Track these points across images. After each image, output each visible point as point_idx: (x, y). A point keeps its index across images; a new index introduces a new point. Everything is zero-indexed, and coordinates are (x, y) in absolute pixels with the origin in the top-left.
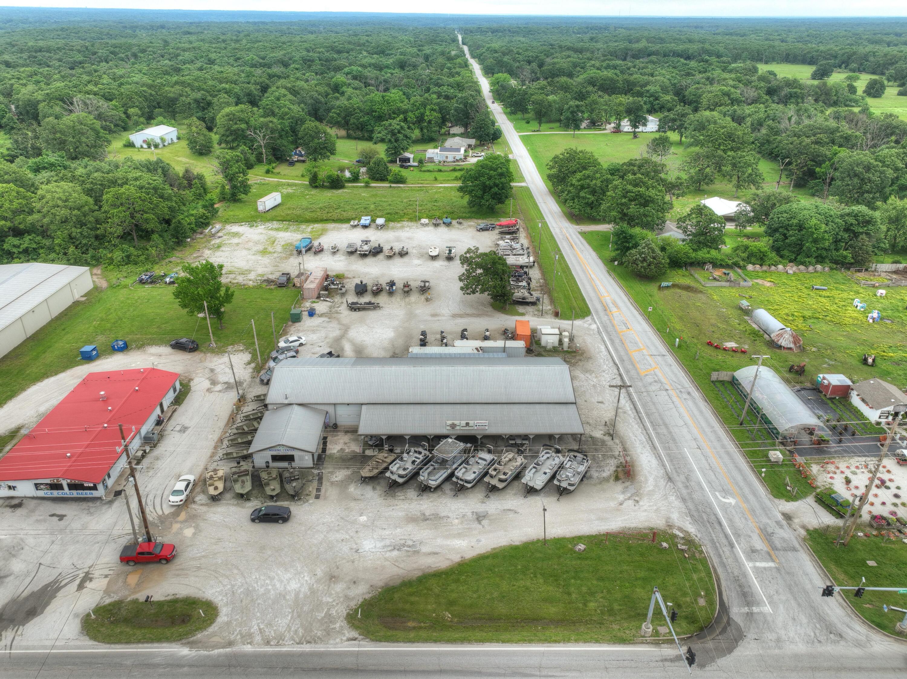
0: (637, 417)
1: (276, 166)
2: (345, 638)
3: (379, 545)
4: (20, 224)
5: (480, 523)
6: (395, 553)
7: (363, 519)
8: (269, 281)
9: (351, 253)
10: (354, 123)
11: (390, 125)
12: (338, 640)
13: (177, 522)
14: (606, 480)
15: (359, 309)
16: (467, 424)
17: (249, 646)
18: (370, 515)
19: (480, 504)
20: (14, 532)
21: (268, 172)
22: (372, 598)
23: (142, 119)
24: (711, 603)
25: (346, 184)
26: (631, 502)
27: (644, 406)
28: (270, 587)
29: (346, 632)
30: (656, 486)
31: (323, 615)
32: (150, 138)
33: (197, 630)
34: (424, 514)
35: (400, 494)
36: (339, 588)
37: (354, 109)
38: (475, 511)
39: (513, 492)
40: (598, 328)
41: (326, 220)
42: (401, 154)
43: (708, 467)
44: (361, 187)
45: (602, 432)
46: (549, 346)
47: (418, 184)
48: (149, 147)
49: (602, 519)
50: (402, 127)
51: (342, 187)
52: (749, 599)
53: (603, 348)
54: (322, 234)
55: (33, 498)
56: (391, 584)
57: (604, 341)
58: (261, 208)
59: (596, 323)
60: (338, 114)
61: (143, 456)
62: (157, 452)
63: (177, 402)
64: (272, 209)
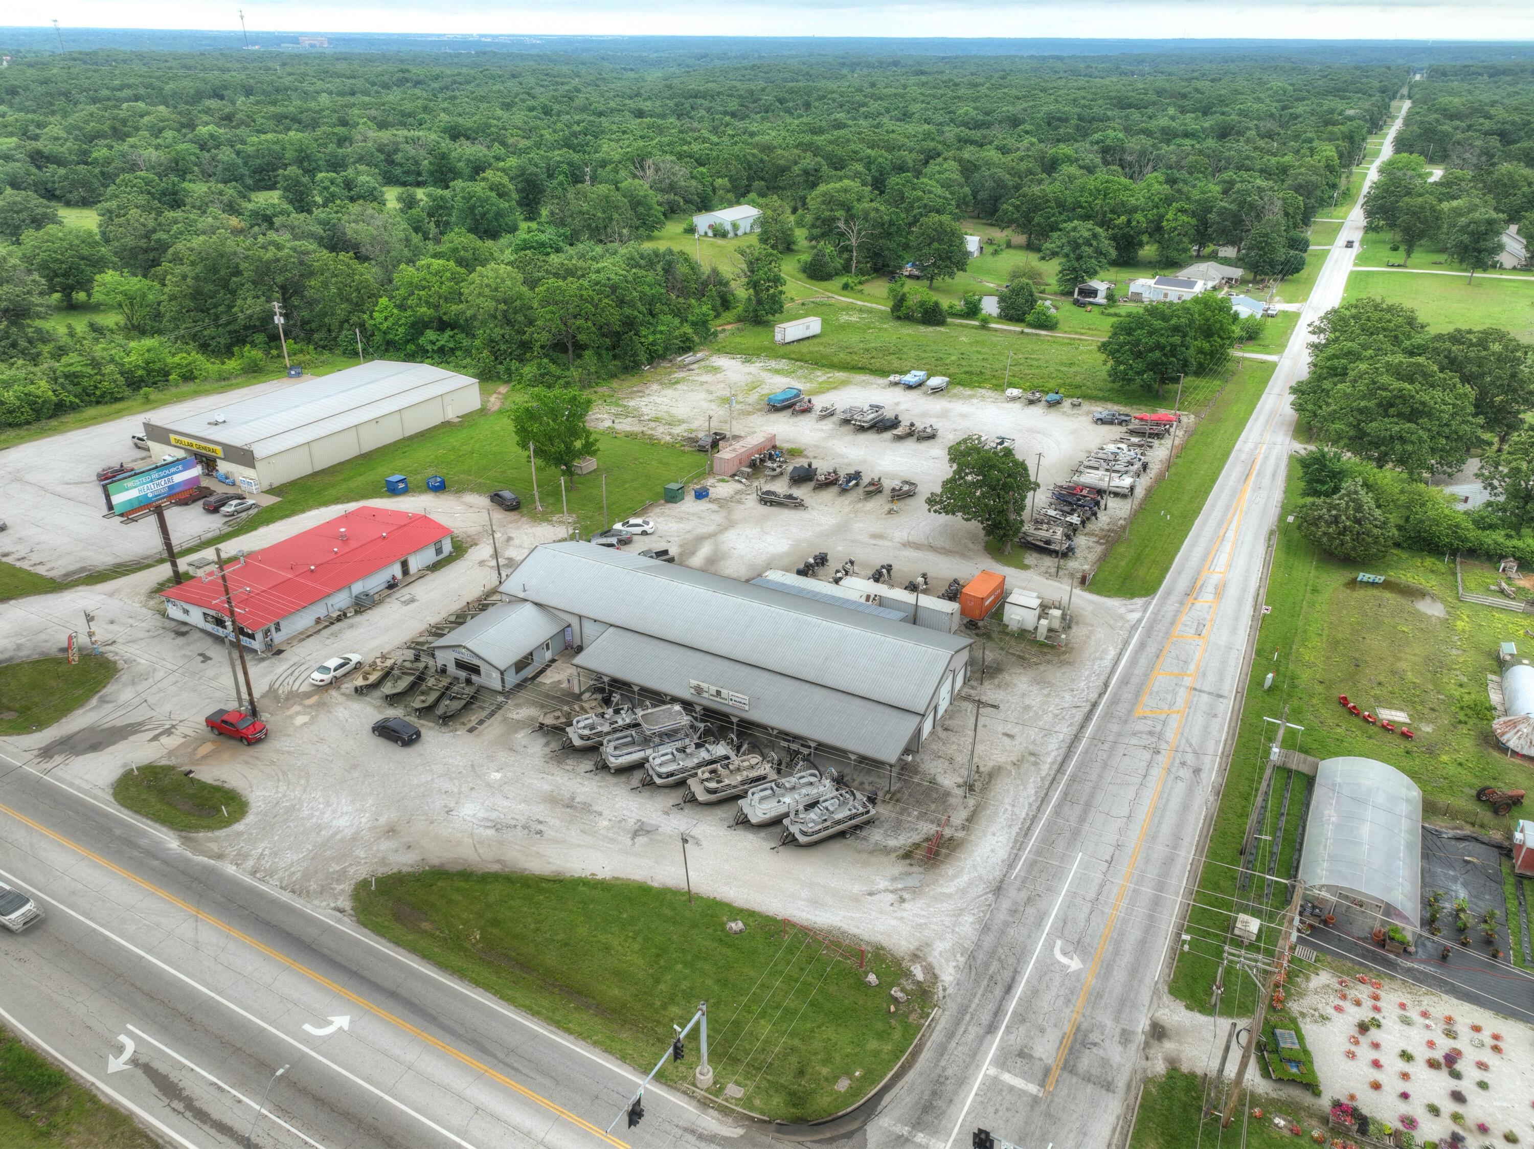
0: (1050, 778)
1: (867, 281)
2: (333, 905)
3: (482, 814)
4: (445, 314)
5: (633, 839)
6: (491, 832)
7: (498, 776)
8: (693, 441)
9: (846, 422)
10: (1038, 224)
11: (1074, 229)
12: (324, 904)
13: (301, 704)
14: (886, 851)
15: (772, 503)
16: (718, 693)
17: (234, 868)
18: (509, 774)
19: (660, 813)
20: (154, 659)
21: (846, 287)
22: (409, 874)
23: (730, 196)
24: (854, 1093)
25: (949, 320)
26: (891, 897)
27: (1082, 764)
28: (317, 813)
29: (342, 898)
30: (963, 891)
31: (338, 868)
32: (718, 222)
33: (203, 827)
34: (573, 799)
35: (570, 763)
36: (385, 845)
37: (1048, 201)
38: (644, 820)
39: (724, 815)
40: (1140, 620)
41: (860, 368)
42: (1084, 281)
43: (1091, 895)
44: (974, 327)
45: (960, 780)
46: (1013, 626)
47: (1076, 333)
48: (715, 235)
49: (816, 902)
50: (1095, 236)
51: (942, 323)
52: (929, 1118)
53: (1112, 653)
54: (835, 388)
55: (202, 631)
56: (448, 867)
57: (1126, 643)
58: (778, 337)
59: (1145, 611)
60: (1017, 208)
61: (339, 619)
62: (358, 618)
63: (435, 567)
64: (799, 341)
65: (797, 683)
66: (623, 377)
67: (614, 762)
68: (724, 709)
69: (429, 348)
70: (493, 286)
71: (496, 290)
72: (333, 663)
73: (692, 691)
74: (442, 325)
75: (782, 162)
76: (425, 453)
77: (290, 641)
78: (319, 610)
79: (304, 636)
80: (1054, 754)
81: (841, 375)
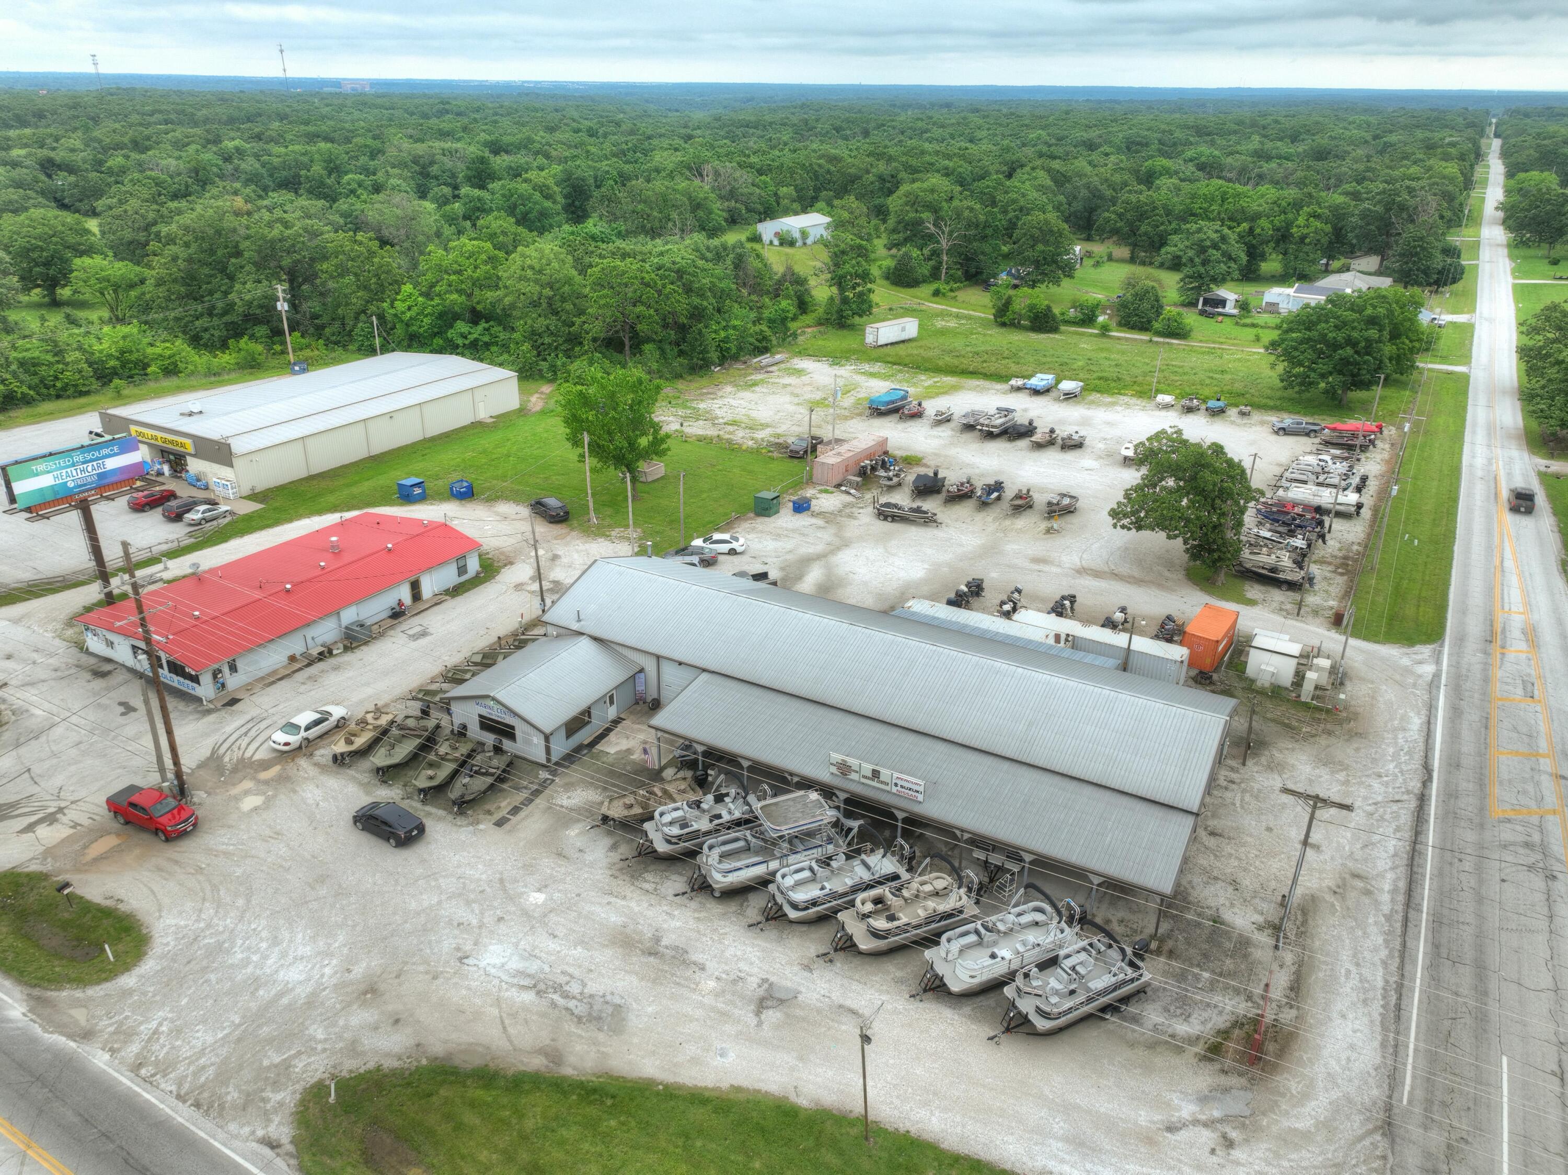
0: (1399, 917)
1: (959, 289)
2: (260, 1133)
3: (515, 964)
4: (478, 303)
5: (758, 1013)
6: (528, 997)
7: (538, 898)
8: (781, 447)
9: (969, 428)
10: (1146, 234)
11: (1200, 230)
12: (246, 1130)
13: (254, 778)
14: (1176, 1045)
15: (894, 518)
16: (876, 774)
17: (107, 1056)
18: (557, 895)
19: (796, 968)
20: (55, 710)
21: (937, 293)
22: (394, 1073)
23: (796, 206)
25: (1063, 328)
26: (1207, 1137)
27: (1443, 895)
28: (255, 958)
29: (277, 1119)
30: (1327, 1126)
31: (277, 1059)
32: (785, 229)
33: (70, 981)
34: (657, 940)
35: (650, 879)
36: (360, 1017)
37: (1155, 208)
38: (773, 979)
39: (899, 974)
40: (1437, 675)
41: (971, 373)
42: (1209, 290)
44: (1091, 335)
45: (1260, 919)
46: (1264, 681)
47: (1214, 342)
48: (781, 244)
49: (1082, 1144)
50: (1224, 239)
51: (1054, 330)
53: (1416, 722)
54: (945, 393)
55: (131, 670)
56: (457, 1062)
57: (1431, 708)
58: (870, 339)
59: (1438, 662)
60: (1120, 216)
61: (321, 657)
62: (349, 657)
63: (456, 591)
64: (892, 344)
65: (989, 760)
66: (690, 378)
67: (720, 879)
68: (884, 798)
69: (460, 341)
70: (537, 267)
71: (540, 272)
72: (304, 718)
73: (834, 769)
74: (475, 317)
75: (852, 171)
76: (450, 457)
77: (249, 688)
78: (295, 645)
79: (272, 679)
80: (1390, 876)
81: (949, 380)
